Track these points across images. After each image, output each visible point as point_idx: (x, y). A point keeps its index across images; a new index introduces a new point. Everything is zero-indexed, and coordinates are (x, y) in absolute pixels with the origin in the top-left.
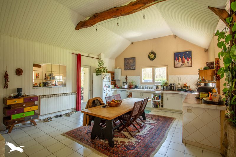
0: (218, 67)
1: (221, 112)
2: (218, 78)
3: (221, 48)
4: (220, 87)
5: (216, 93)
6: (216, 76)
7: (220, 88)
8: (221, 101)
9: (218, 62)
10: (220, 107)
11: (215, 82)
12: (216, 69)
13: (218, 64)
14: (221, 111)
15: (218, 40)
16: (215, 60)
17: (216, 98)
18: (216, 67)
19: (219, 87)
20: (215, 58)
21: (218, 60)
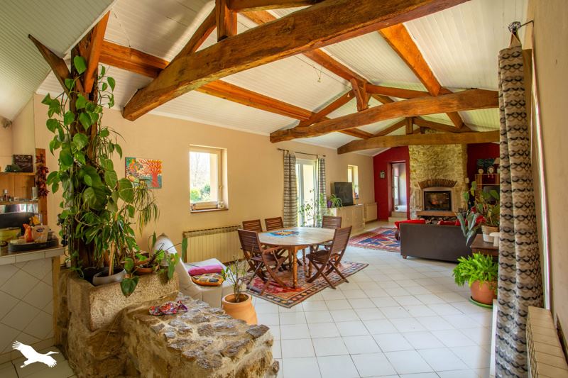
0: (42, 169)
1: (53, 261)
2: (42, 193)
3: (54, 132)
4: (46, 211)
5: (39, 224)
6: (39, 189)
7: (46, 214)
8: (51, 239)
9: (43, 159)
10: (50, 253)
11: (35, 202)
12: (38, 172)
13: (43, 162)
14: (53, 259)
15: (50, 114)
16: (36, 153)
17: (42, 236)
18: (38, 168)
19: (44, 211)
20: (36, 149)
21: (42, 153)
